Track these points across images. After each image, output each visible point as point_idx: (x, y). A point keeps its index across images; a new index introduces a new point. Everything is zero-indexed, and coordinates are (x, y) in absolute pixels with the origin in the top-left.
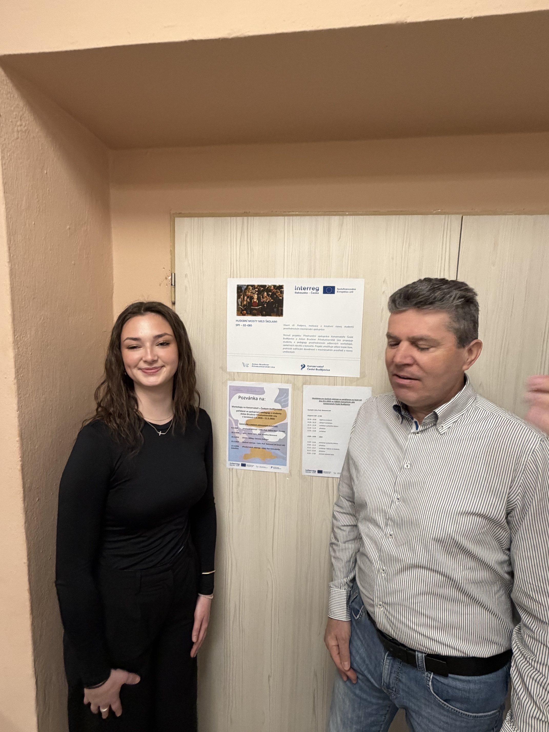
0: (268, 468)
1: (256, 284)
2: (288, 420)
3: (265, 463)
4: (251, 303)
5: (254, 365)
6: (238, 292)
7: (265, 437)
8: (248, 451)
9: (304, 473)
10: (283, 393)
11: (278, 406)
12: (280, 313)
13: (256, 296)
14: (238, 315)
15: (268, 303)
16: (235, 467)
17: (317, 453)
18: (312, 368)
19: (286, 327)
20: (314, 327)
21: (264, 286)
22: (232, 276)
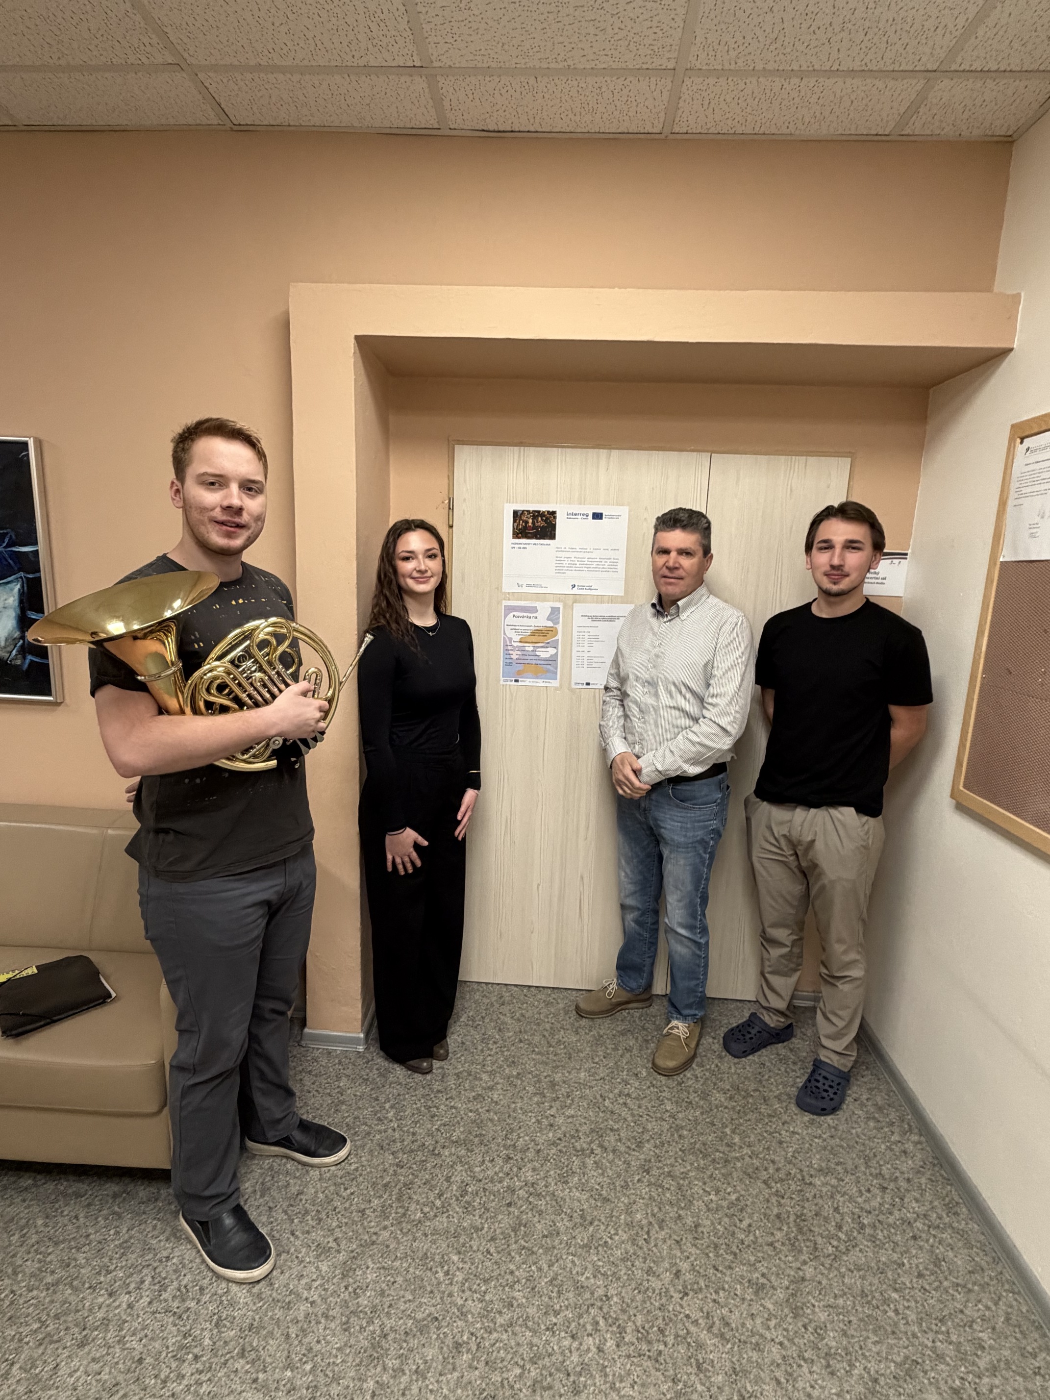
0: (540, 683)
1: (531, 509)
2: (559, 637)
3: (537, 678)
4: (525, 528)
5: (528, 586)
6: (514, 517)
7: (537, 653)
8: (521, 667)
9: (573, 686)
10: (555, 611)
11: (550, 624)
12: (552, 537)
13: (530, 521)
14: (514, 538)
15: (542, 528)
16: (509, 683)
17: (585, 666)
18: (582, 587)
19: (558, 550)
20: (583, 550)
21: (539, 512)
22: (508, 501)
